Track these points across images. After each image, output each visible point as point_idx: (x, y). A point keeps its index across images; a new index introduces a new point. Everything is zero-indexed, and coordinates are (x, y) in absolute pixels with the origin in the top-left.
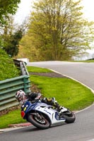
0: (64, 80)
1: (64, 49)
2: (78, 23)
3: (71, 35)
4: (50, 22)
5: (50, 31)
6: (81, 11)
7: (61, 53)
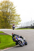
0: (8, 36)
1: (9, 24)
2: (14, 15)
3: (11, 20)
4: (4, 15)
5: (4, 18)
6: (15, 11)
7: (8, 26)
